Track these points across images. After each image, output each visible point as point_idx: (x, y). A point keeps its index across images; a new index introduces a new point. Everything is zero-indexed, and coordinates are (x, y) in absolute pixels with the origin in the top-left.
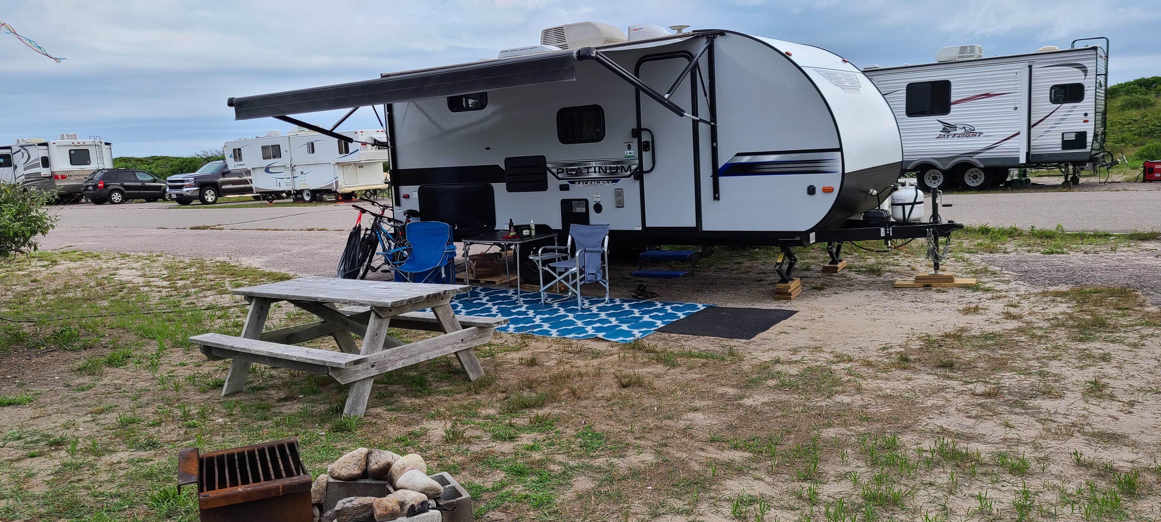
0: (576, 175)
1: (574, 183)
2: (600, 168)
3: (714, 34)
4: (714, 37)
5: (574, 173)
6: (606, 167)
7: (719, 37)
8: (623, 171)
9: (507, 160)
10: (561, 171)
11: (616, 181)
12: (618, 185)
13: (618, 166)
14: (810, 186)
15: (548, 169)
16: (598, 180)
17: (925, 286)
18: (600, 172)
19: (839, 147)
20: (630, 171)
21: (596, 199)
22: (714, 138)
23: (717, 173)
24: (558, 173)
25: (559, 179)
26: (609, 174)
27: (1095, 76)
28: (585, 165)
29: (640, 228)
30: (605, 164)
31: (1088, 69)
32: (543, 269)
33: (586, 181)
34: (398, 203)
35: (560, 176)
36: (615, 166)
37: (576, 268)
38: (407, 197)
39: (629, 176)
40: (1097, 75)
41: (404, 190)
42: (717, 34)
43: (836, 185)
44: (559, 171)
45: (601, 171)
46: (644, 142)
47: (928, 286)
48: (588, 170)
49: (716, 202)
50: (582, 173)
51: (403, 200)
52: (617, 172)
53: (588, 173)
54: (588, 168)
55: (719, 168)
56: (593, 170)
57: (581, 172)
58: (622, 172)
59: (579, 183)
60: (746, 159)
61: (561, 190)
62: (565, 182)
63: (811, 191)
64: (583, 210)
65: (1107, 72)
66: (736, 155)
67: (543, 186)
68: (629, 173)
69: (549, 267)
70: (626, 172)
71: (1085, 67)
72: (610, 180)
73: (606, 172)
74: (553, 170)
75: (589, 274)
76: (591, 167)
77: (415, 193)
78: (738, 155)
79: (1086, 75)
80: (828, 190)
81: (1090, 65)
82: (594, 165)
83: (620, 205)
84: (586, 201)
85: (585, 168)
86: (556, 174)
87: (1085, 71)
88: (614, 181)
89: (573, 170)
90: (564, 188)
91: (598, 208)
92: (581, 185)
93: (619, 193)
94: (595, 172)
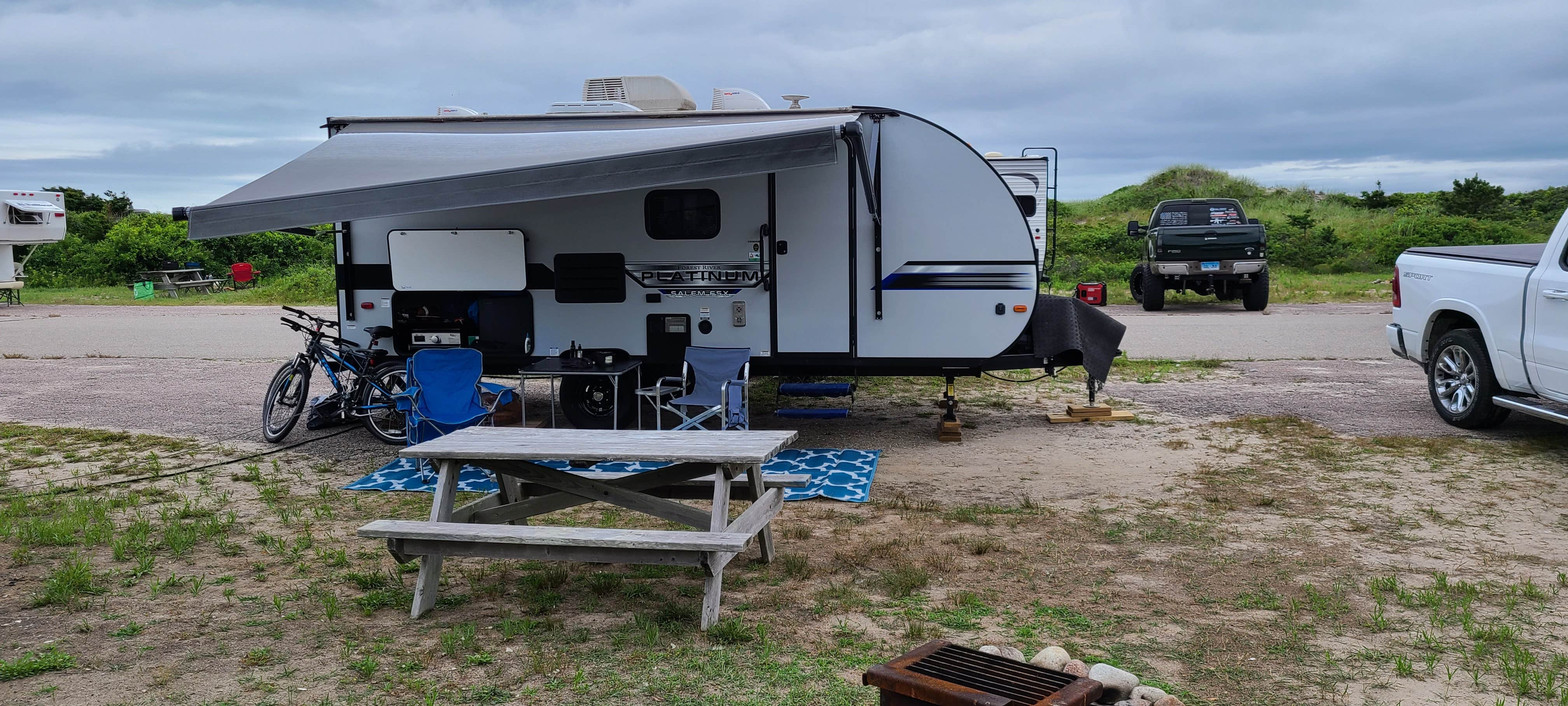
0: (672, 281)
1: (669, 292)
2: (710, 273)
3: (882, 114)
4: (881, 117)
5: (670, 279)
6: (720, 273)
7: (887, 117)
8: (746, 278)
9: (558, 258)
10: (650, 275)
11: (735, 292)
12: (736, 297)
13: (739, 271)
14: (999, 304)
15: (628, 272)
16: (707, 290)
17: (1083, 421)
18: (710, 279)
19: (1034, 259)
20: (757, 279)
21: (702, 316)
22: (878, 242)
23: (881, 285)
24: (644, 278)
25: (644, 286)
26: (724, 282)
27: (1046, 189)
28: (688, 268)
29: (768, 354)
30: (719, 268)
31: (1040, 181)
32: (661, 409)
33: (688, 291)
34: (351, 315)
35: (646, 282)
36: (734, 271)
37: (719, 406)
38: (369, 306)
39: (755, 286)
40: (1048, 188)
41: (363, 295)
42: (884, 114)
43: (1029, 302)
44: (645, 275)
45: (712, 277)
46: (779, 242)
47: (1087, 420)
48: (692, 276)
49: (878, 321)
50: (683, 280)
51: (360, 312)
52: (736, 279)
53: (692, 279)
54: (692, 273)
55: (883, 279)
56: (699, 275)
57: (681, 277)
58: (744, 279)
59: (677, 293)
60: (918, 269)
61: (648, 301)
62: (655, 291)
63: (1000, 309)
64: (682, 329)
65: (1056, 185)
66: (906, 264)
67: (619, 296)
68: (754, 281)
69: (671, 404)
70: (751, 280)
71: (1036, 179)
72: (726, 290)
73: (719, 279)
74: (635, 274)
75: (734, 414)
76: (696, 272)
77: (384, 301)
78: (909, 263)
79: (1037, 187)
80: (1019, 310)
81: (1040, 175)
82: (701, 269)
83: (739, 323)
84: (688, 317)
85: (687, 273)
86: (641, 280)
87: (1037, 183)
88: (730, 292)
89: (669, 275)
90: (653, 299)
91: (705, 327)
92: (680, 295)
93: (738, 309)
94: (703, 279)
